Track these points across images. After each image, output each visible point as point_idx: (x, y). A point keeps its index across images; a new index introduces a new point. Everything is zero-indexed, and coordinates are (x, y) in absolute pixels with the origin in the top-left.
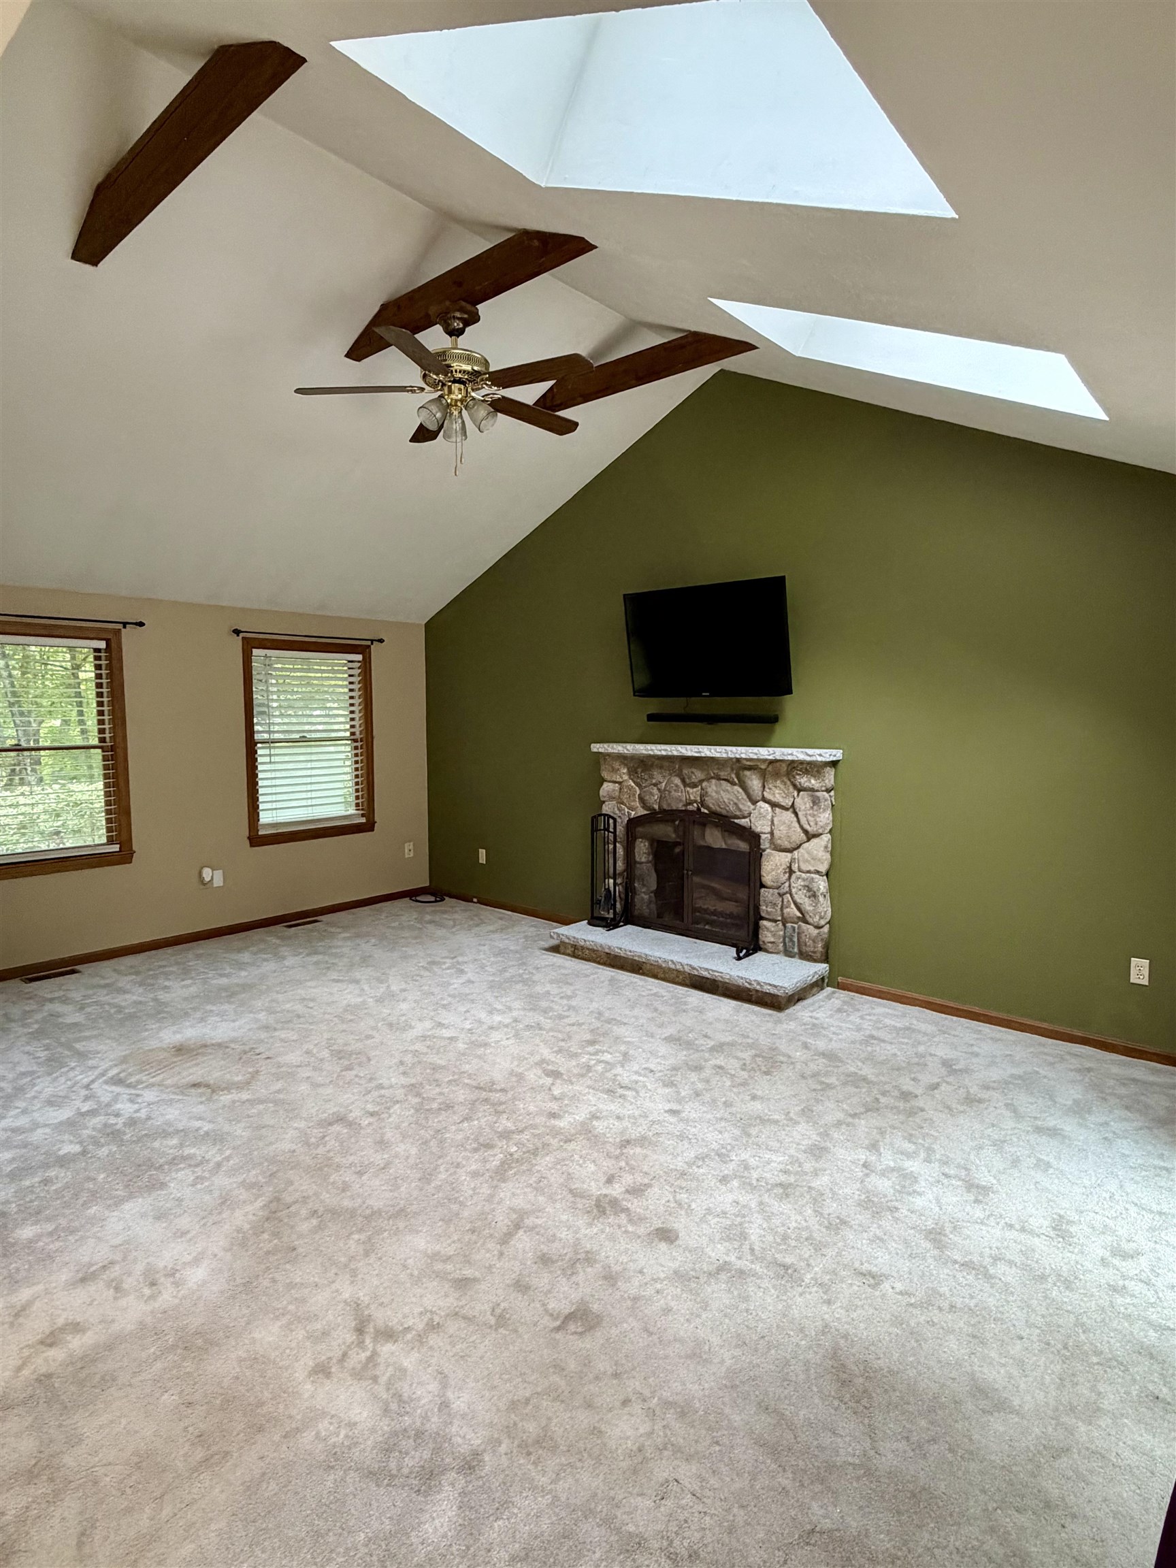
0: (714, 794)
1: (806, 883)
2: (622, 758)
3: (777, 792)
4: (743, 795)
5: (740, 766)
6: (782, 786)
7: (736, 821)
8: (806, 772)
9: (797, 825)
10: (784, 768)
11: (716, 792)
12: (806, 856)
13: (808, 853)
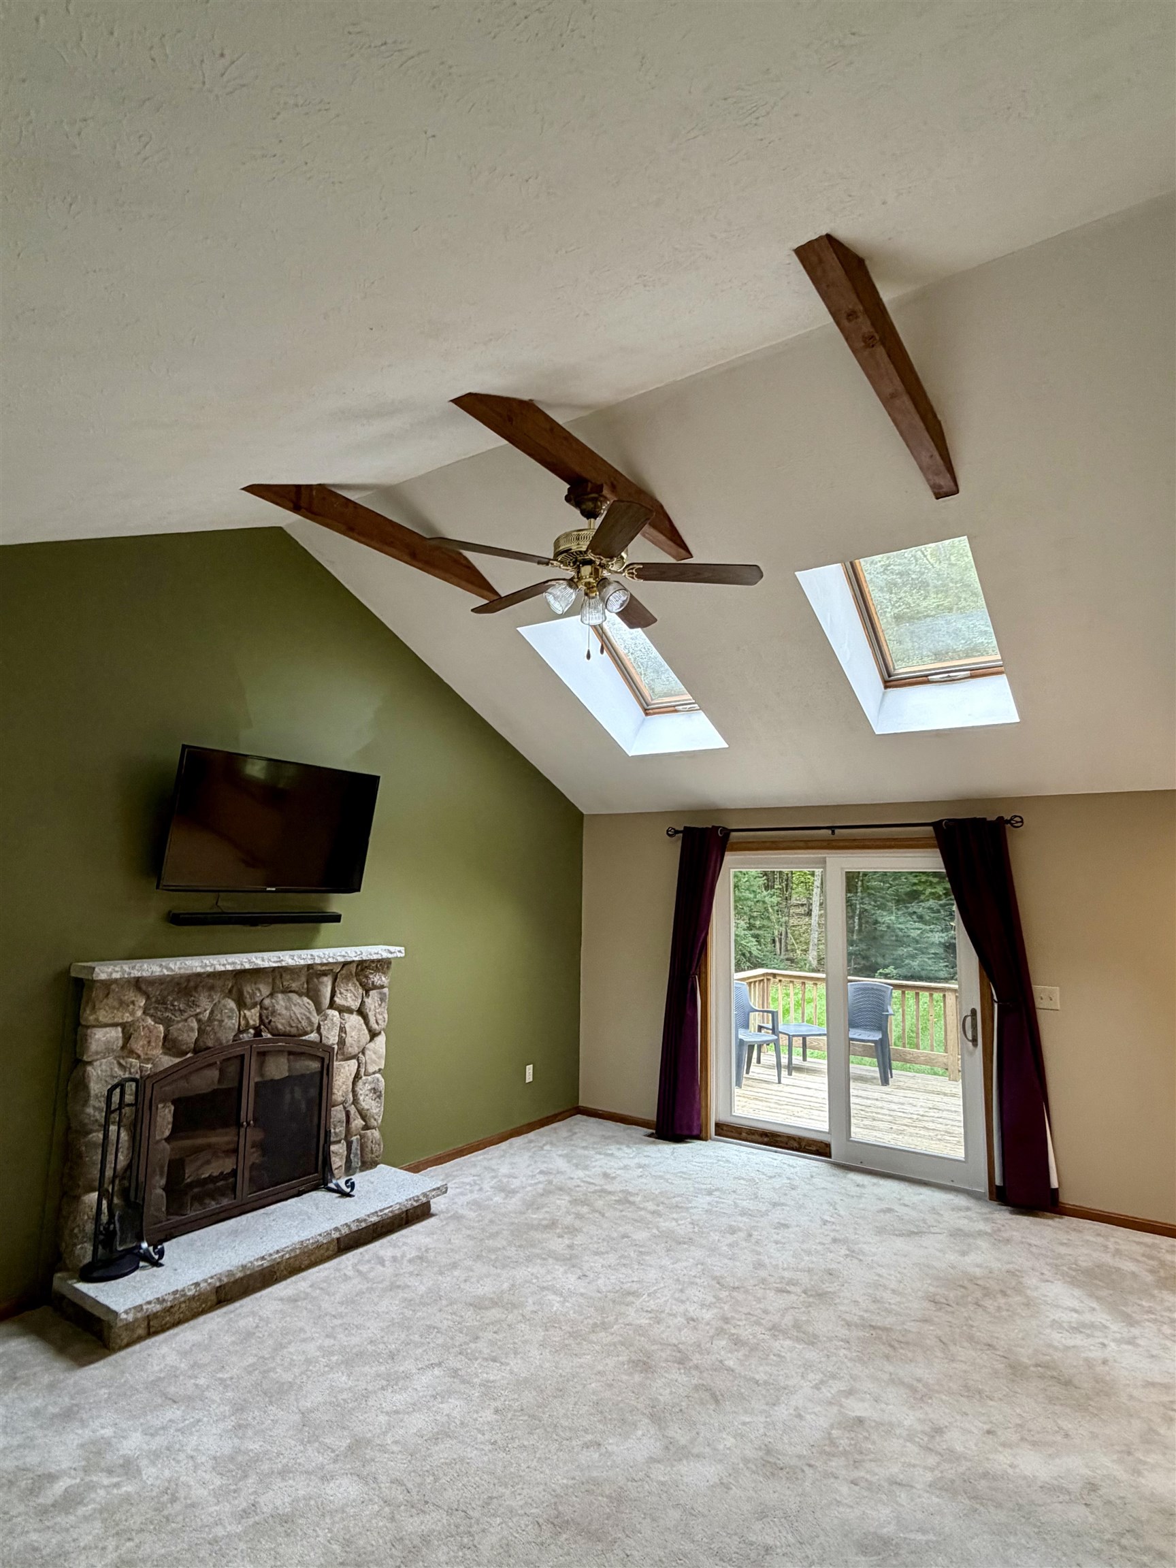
0: (284, 1012)
1: (373, 1086)
2: (138, 984)
3: (349, 996)
4: (312, 1007)
5: (313, 973)
6: (352, 989)
7: (304, 1038)
8: (377, 970)
9: (364, 1027)
10: (353, 968)
11: (286, 1008)
12: (374, 1057)
13: (375, 1053)
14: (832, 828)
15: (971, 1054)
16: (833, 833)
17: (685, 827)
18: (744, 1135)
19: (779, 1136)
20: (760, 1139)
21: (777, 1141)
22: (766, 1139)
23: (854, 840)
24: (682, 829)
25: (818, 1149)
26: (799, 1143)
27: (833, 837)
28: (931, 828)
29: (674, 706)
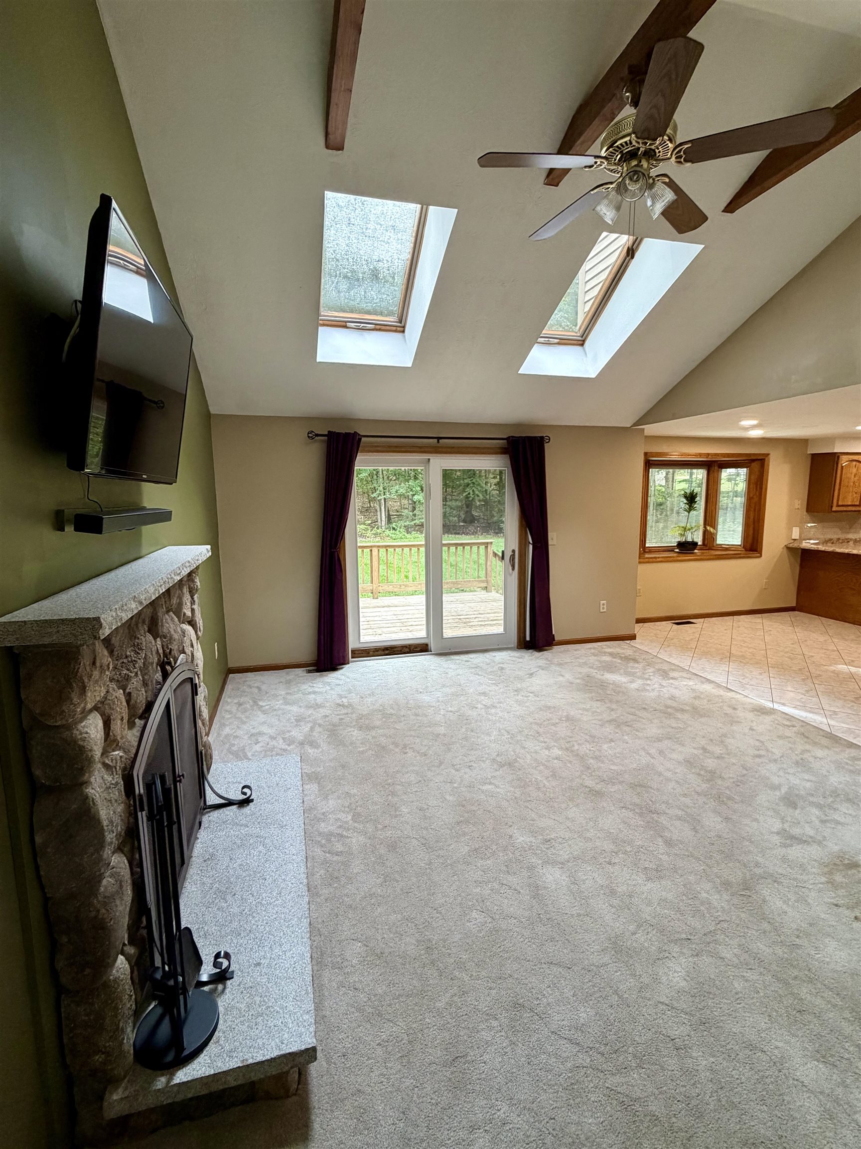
14: (439, 438)
15: (511, 575)
16: (438, 441)
17: (329, 432)
18: (371, 653)
19: (396, 647)
20: (383, 653)
21: (394, 651)
22: (387, 652)
23: (453, 447)
24: (327, 433)
25: (422, 648)
26: (410, 648)
27: (439, 445)
28: (505, 441)
29: (346, 322)
